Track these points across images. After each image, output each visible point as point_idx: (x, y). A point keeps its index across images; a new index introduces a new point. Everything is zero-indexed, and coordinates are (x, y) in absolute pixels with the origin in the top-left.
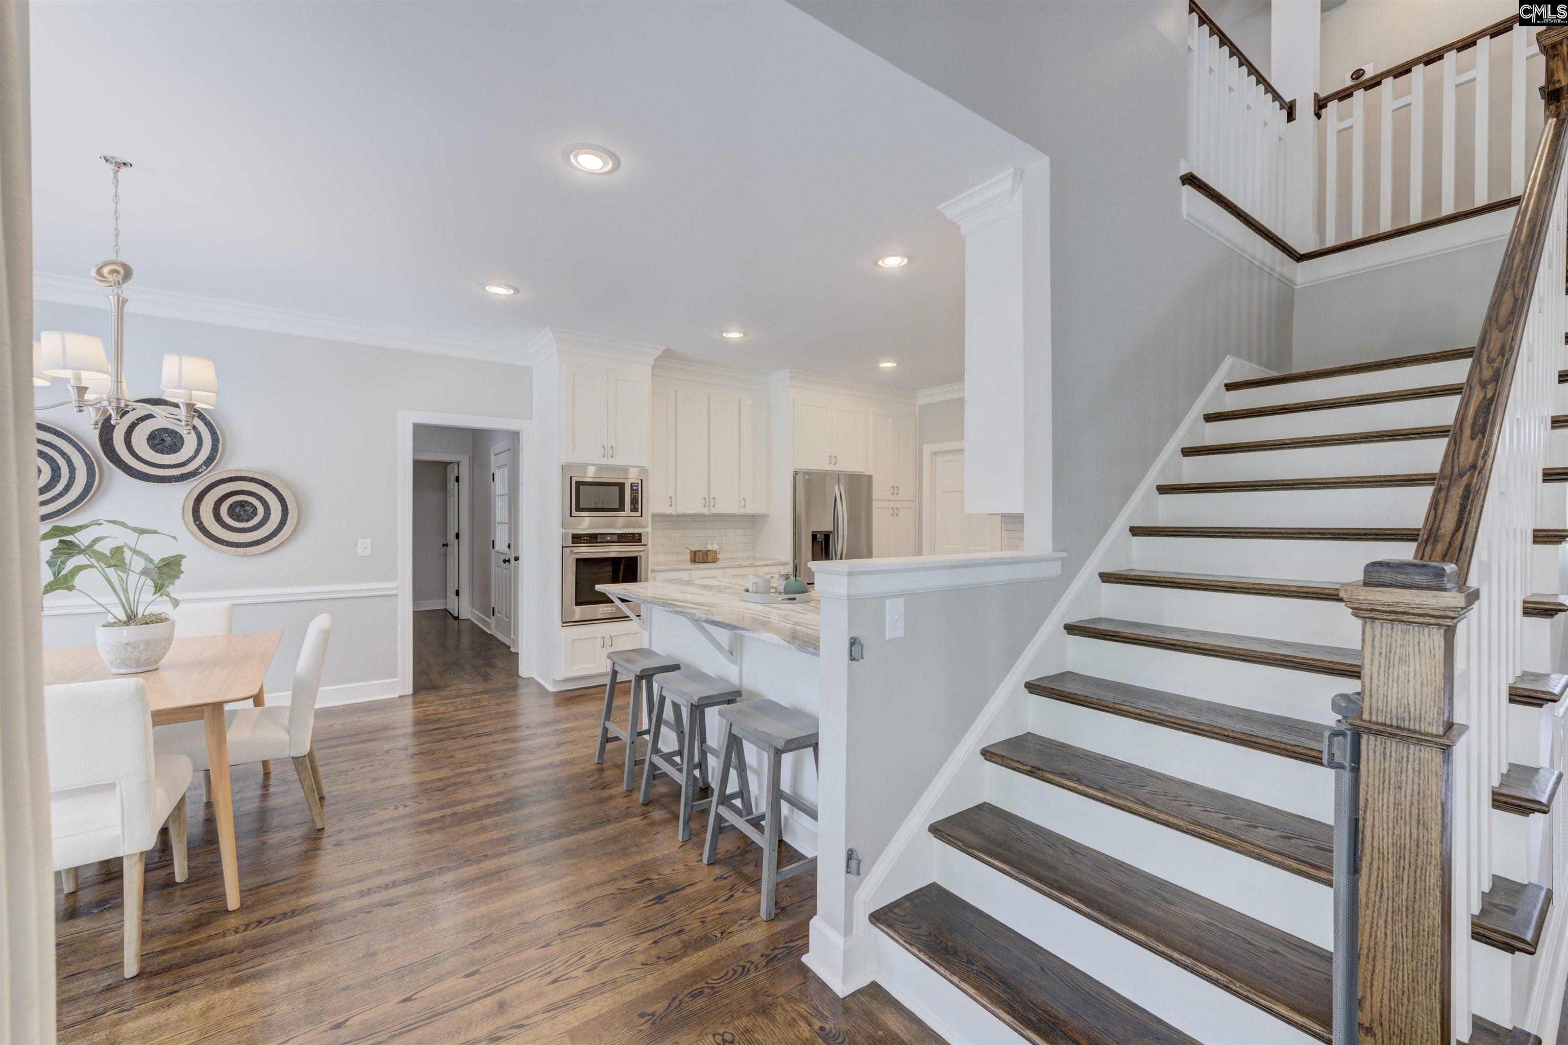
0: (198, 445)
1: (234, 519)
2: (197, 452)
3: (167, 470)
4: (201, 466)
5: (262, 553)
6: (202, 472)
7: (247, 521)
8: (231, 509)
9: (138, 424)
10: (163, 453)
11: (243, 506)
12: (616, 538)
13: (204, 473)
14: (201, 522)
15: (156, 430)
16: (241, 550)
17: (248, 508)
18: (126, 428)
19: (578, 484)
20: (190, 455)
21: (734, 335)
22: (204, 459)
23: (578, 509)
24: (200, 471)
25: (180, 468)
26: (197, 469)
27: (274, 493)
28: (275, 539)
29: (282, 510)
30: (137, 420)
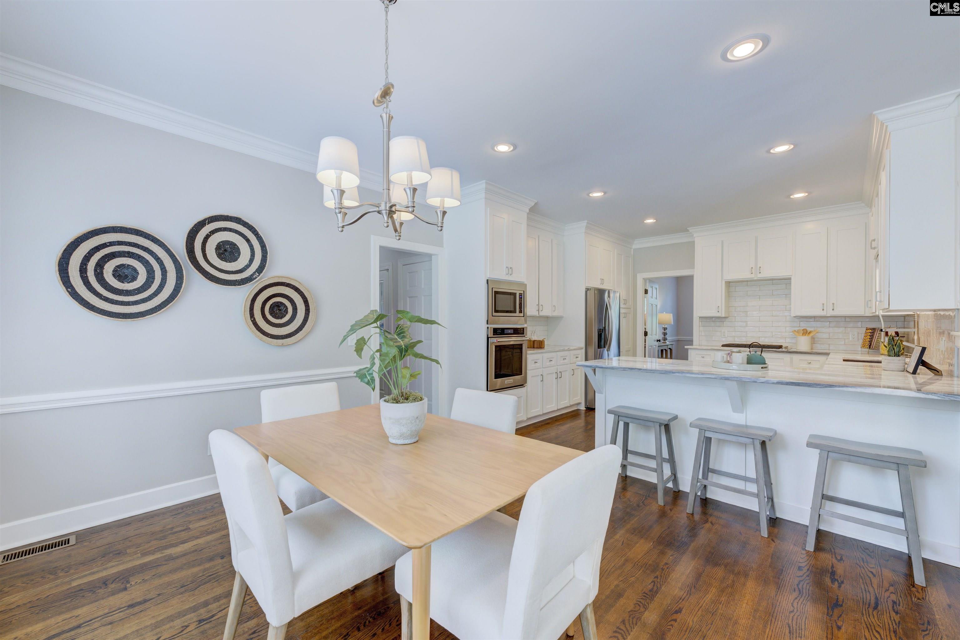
0: (251, 256)
1: (273, 317)
2: (251, 260)
3: (231, 275)
4: (254, 273)
5: (294, 343)
6: (256, 278)
7: (281, 318)
8: (272, 308)
9: (210, 236)
10: (226, 262)
11: (278, 306)
12: (512, 331)
13: (257, 279)
14: (254, 319)
15: (221, 242)
16: (280, 341)
17: (282, 308)
18: (203, 239)
19: (496, 293)
20: (246, 264)
21: (597, 195)
22: (257, 267)
23: (496, 311)
24: (254, 276)
25: (239, 274)
26: (252, 275)
27: (301, 296)
28: (301, 332)
29: (306, 310)
30: (210, 232)
